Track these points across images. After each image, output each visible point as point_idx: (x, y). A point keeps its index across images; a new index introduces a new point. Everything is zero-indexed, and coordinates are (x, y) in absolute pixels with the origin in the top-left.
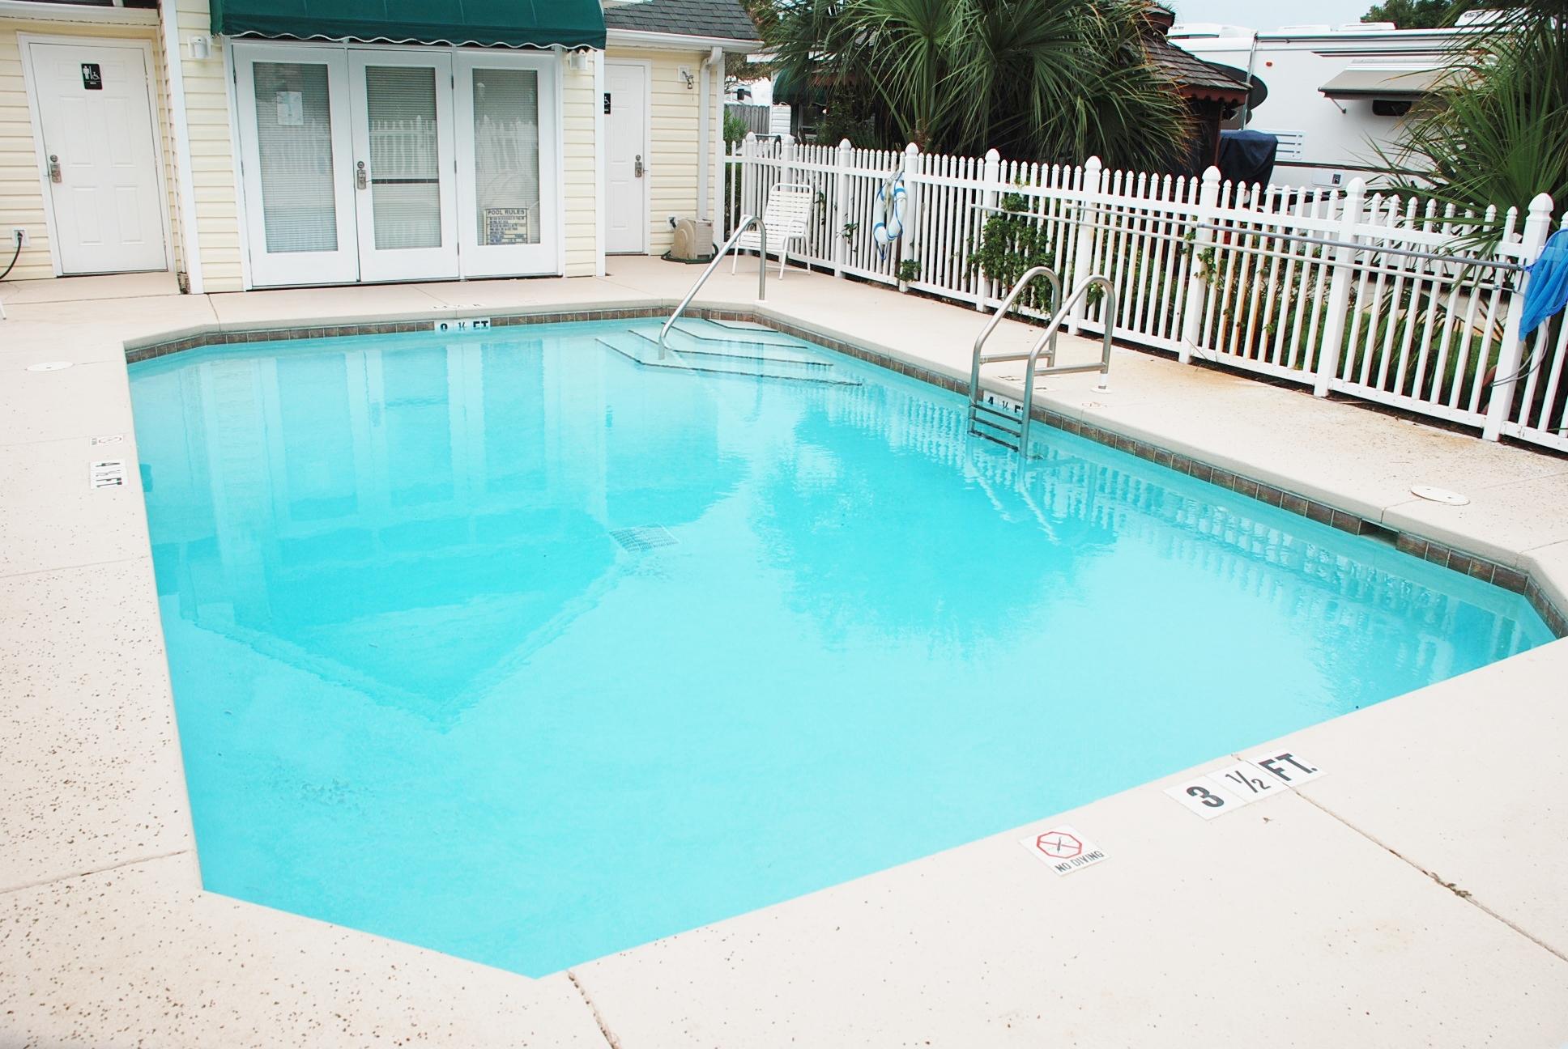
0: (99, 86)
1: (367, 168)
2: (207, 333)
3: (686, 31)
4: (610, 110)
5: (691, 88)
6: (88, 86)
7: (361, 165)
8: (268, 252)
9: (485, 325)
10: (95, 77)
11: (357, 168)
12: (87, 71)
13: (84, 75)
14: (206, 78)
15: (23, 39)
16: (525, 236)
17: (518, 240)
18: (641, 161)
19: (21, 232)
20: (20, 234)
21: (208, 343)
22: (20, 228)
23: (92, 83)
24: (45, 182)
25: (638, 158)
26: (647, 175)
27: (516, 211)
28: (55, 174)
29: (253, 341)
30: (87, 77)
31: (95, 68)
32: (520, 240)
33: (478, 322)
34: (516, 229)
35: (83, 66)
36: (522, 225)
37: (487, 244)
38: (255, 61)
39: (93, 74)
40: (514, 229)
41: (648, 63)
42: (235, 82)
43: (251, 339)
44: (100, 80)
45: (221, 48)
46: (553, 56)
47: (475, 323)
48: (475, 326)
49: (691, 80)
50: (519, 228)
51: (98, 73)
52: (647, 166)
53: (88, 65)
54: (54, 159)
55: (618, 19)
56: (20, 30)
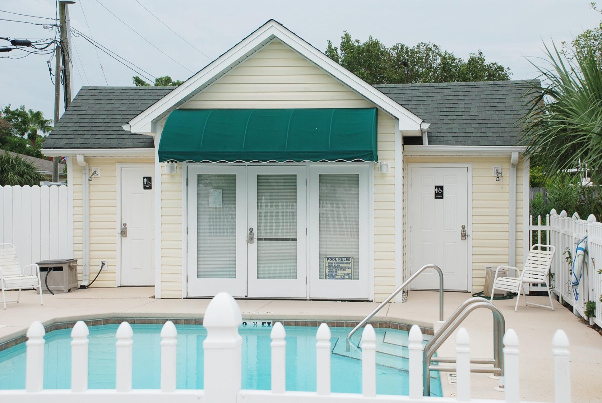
0: (150, 188)
1: (255, 231)
2: (114, 317)
3: (493, 143)
4: (443, 196)
5: (499, 180)
6: (145, 188)
7: (252, 230)
8: (198, 277)
9: (269, 325)
10: (149, 183)
11: (249, 232)
12: (145, 180)
13: (144, 182)
14: (173, 183)
15: (118, 166)
16: (350, 275)
17: (346, 277)
18: (466, 229)
19: (103, 262)
20: (103, 264)
21: (114, 323)
22: (103, 260)
23: (147, 186)
24: (119, 236)
25: (463, 227)
26: (470, 239)
27: (345, 259)
28: (124, 233)
30: (145, 184)
31: (149, 179)
32: (347, 277)
33: (265, 323)
34: (345, 270)
35: (144, 178)
36: (348, 268)
37: (326, 279)
38: (199, 174)
39: (148, 182)
40: (344, 270)
41: (469, 166)
42: (187, 185)
43: (137, 322)
44: (151, 185)
45: (181, 168)
46: (369, 165)
47: (263, 323)
48: (263, 325)
49: (500, 175)
50: (346, 269)
51: (151, 182)
52: (469, 232)
53: (146, 177)
54: (125, 225)
55: (445, 139)
56: (117, 162)
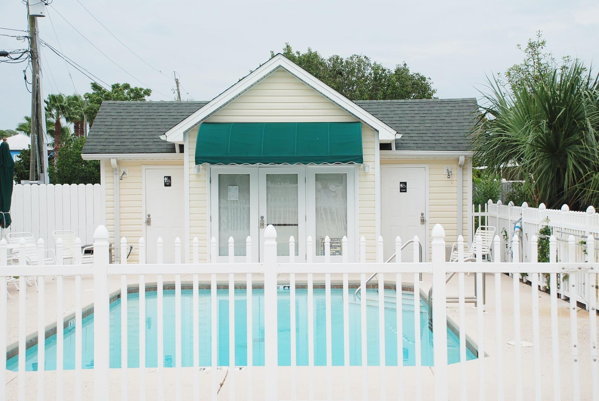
0: (170, 185)
1: (265, 219)
2: (169, 285)
3: (445, 149)
4: (406, 190)
5: (449, 178)
6: (166, 185)
7: (262, 218)
8: (219, 256)
9: (289, 288)
10: (169, 182)
11: (260, 219)
12: (166, 179)
13: (165, 181)
14: (199, 181)
15: (143, 168)
16: (340, 252)
17: (337, 253)
18: (424, 216)
19: (132, 246)
20: (131, 247)
21: (168, 289)
22: (131, 244)
23: (167, 184)
24: (144, 225)
25: (422, 214)
26: (427, 223)
27: (336, 240)
28: (148, 222)
29: (187, 289)
30: (166, 182)
31: (169, 178)
32: (338, 253)
33: (286, 287)
34: (336, 248)
35: (165, 177)
36: (339, 246)
37: (321, 255)
38: (219, 174)
39: (168, 180)
40: (335, 248)
41: (427, 166)
42: (210, 182)
43: (186, 288)
44: (171, 183)
45: (205, 169)
46: (354, 166)
47: (284, 287)
48: (284, 288)
49: (450, 174)
50: (337, 248)
51: (170, 180)
52: (427, 218)
53: (166, 177)
54: (149, 216)
55: (408, 145)
56: (143, 164)
